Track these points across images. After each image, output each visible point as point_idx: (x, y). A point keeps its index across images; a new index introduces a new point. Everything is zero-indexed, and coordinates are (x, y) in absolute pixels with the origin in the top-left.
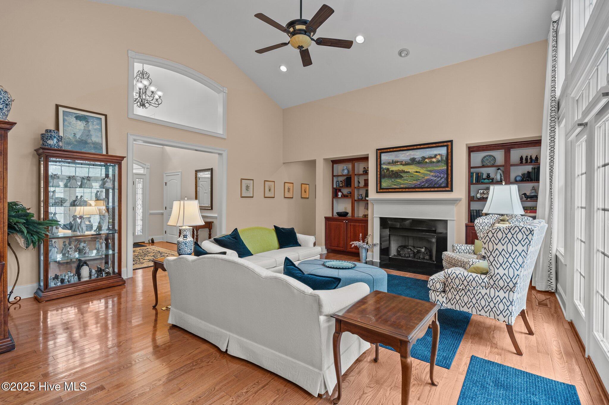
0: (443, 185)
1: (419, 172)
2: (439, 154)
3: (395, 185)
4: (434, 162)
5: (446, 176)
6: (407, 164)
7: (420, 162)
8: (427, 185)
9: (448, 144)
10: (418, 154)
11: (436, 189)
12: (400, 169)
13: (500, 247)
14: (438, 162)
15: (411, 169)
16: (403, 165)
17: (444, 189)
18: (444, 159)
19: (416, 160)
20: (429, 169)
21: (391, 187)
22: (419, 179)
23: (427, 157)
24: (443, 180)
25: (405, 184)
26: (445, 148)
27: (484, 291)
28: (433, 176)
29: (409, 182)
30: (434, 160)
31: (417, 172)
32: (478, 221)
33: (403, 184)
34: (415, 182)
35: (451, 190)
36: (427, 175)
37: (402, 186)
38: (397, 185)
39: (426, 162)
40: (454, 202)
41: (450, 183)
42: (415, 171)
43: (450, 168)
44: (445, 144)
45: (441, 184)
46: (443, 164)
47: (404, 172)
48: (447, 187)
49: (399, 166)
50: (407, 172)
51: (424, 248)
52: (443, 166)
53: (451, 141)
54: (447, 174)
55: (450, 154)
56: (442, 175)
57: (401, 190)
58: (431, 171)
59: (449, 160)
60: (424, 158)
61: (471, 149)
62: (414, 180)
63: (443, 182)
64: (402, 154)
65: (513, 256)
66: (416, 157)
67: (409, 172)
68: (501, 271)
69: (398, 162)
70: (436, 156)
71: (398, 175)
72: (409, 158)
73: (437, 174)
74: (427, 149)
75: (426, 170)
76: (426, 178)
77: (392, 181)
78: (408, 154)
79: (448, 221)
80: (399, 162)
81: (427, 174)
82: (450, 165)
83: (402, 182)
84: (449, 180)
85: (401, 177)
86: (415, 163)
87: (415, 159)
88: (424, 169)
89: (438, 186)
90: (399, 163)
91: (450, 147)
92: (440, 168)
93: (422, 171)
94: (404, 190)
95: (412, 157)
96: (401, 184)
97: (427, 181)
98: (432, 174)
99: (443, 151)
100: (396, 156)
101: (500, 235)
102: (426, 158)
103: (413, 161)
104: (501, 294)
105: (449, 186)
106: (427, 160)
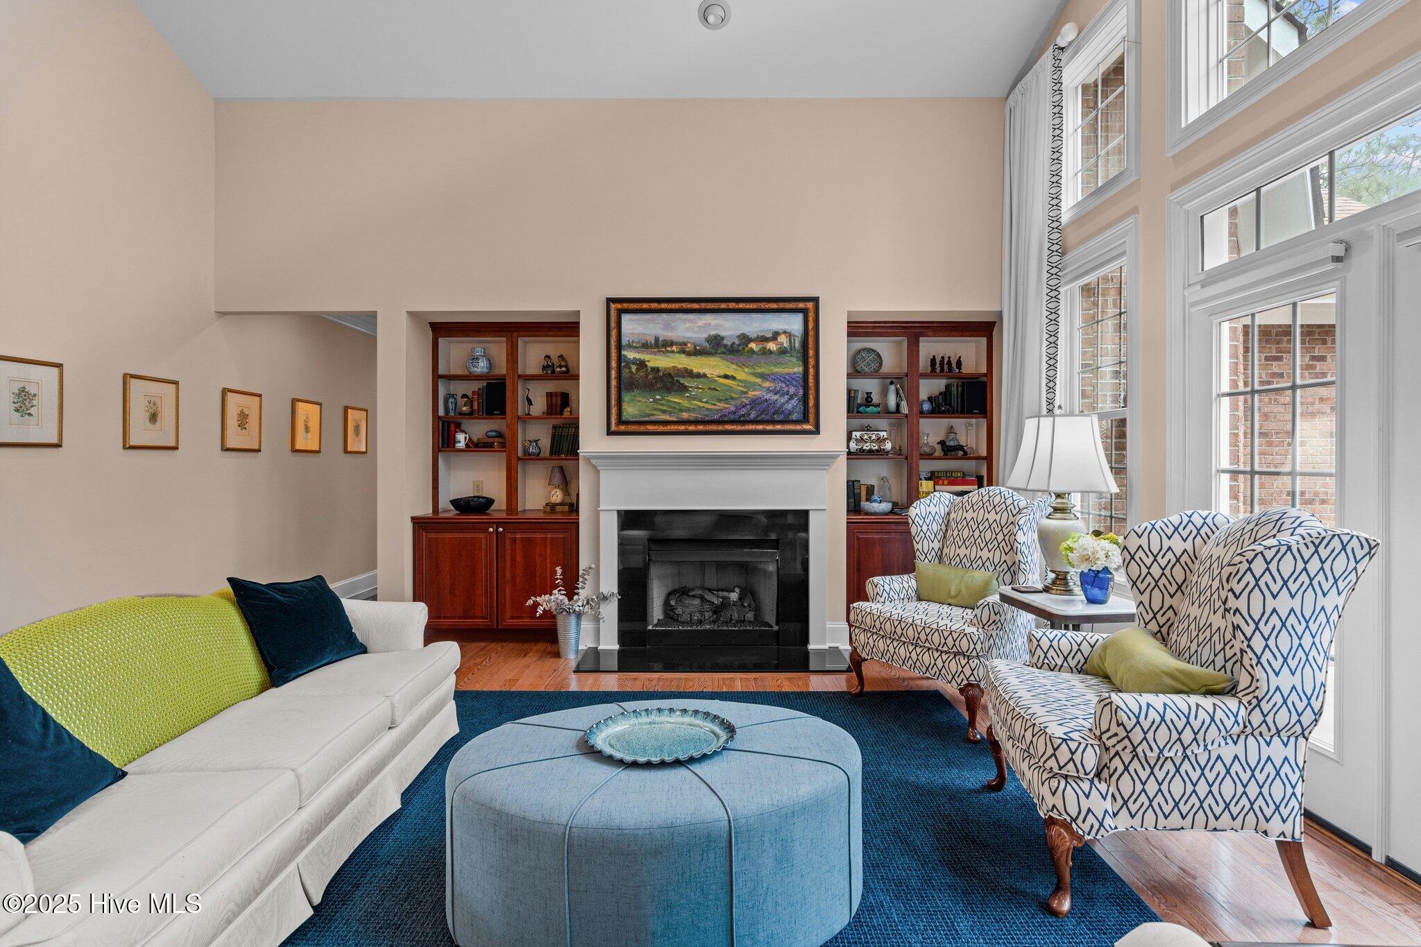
0: (794, 417)
1: (733, 378)
2: (785, 332)
3: (664, 412)
4: (770, 352)
5: (801, 392)
6: (697, 352)
7: (736, 350)
8: (752, 416)
9: (807, 307)
10: (730, 326)
11: (779, 427)
12: (680, 366)
13: (1283, 603)
14: (783, 352)
15: (712, 367)
16: (689, 354)
17: (798, 427)
18: (797, 345)
19: (725, 342)
20: (759, 370)
21: (653, 418)
22: (732, 398)
23: (753, 336)
24: (794, 402)
25: (693, 410)
26: (800, 317)
27: (1228, 752)
28: (768, 390)
29: (707, 406)
30: (772, 346)
31: (726, 377)
33: (688, 410)
34: (722, 405)
35: (817, 431)
36: (752, 386)
37: (685, 416)
38: (671, 413)
39: (752, 351)
40: (822, 461)
41: (812, 411)
42: (721, 373)
43: (811, 371)
44: (801, 305)
45: (790, 413)
46: (794, 360)
47: (689, 374)
48: (805, 419)
49: (677, 356)
50: (699, 376)
51: (737, 590)
52: (794, 366)
53: (816, 300)
54: (806, 387)
55: (811, 333)
56: (792, 390)
57: (682, 428)
58: (763, 376)
59: (808, 349)
60: (745, 339)
61: (856, 329)
62: (720, 401)
63: (794, 407)
64: (685, 321)
66: (723, 333)
67: (705, 376)
68: (1285, 681)
69: (672, 344)
70: (776, 335)
71: (673, 383)
72: (705, 336)
73: (779, 385)
74: (755, 316)
75: (752, 374)
76: (752, 394)
77: (656, 401)
78: (700, 323)
79: (811, 512)
80: (676, 344)
81: (755, 384)
82: (812, 361)
83: (685, 403)
84: (811, 403)
85: (683, 389)
86: (720, 350)
87: (722, 338)
88: (746, 370)
89: (781, 417)
90: (674, 348)
91: (812, 315)
92: (786, 370)
93: (741, 375)
94: (692, 428)
95: (713, 333)
96: (681, 411)
97: (755, 402)
98: (767, 384)
99: (794, 324)
100: (667, 326)
101: (1287, 566)
102: (750, 340)
103: (715, 346)
104: (1277, 751)
105: (812, 417)
106: (753, 345)
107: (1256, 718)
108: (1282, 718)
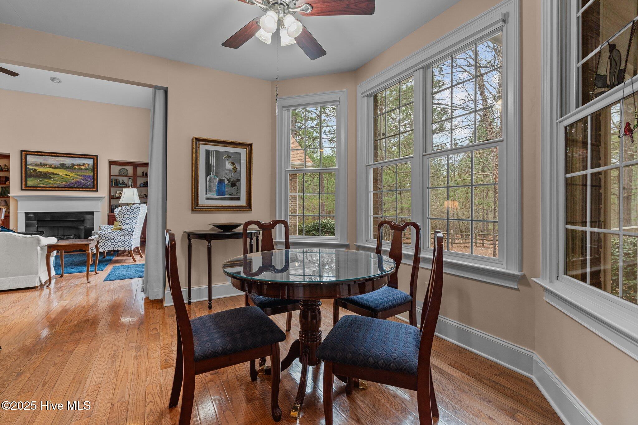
0: (90, 187)
1: (69, 175)
2: (87, 164)
3: (44, 184)
4: (82, 169)
5: (92, 180)
6: (56, 167)
7: (71, 168)
8: (76, 186)
9: (95, 158)
10: (68, 161)
11: (84, 189)
12: (49, 171)
13: (127, 216)
14: (86, 169)
15: (62, 172)
16: (53, 168)
17: (91, 190)
18: (91, 167)
19: (66, 165)
20: (78, 174)
21: (39, 186)
22: (68, 181)
23: (76, 164)
24: (90, 183)
25: (54, 184)
26: (92, 160)
27: (119, 238)
28: (81, 179)
29: (59, 183)
30: (83, 167)
31: (66, 175)
32: (117, 210)
33: (52, 184)
34: (65, 183)
35: (97, 191)
36: (76, 178)
37: (51, 185)
38: (46, 185)
39: (76, 168)
40: (99, 198)
41: (96, 185)
42: (65, 174)
43: (95, 175)
44: (92, 157)
45: (89, 186)
46: (90, 171)
47: (53, 174)
48: (94, 188)
49: (48, 168)
50: (56, 174)
51: (73, 235)
52: (90, 173)
53: (97, 156)
54: (94, 179)
55: (96, 165)
56: (89, 179)
57: (50, 189)
58: (80, 175)
59: (95, 168)
60: (73, 165)
61: (111, 163)
62: (64, 181)
63: (90, 184)
64: (51, 159)
65: (132, 220)
66: (65, 163)
67: (59, 174)
68: (127, 227)
69: (46, 165)
70: (84, 165)
71: (47, 176)
72: (59, 163)
73: (85, 178)
74: (77, 159)
75: (76, 175)
76: (75, 180)
77: (40, 181)
78: (57, 160)
79: (95, 213)
80: (48, 165)
81: (76, 177)
82: (96, 172)
83: (52, 182)
84: (95, 183)
85: (51, 178)
86: (64, 167)
87: (65, 164)
88: (74, 173)
89: (86, 187)
90: (47, 166)
91: (96, 160)
92: (88, 174)
93: (72, 175)
94: (53, 189)
95: (61, 163)
96: (50, 184)
97: (76, 182)
98: (81, 178)
99: (90, 162)
100: (44, 160)
101: (126, 210)
102: (75, 165)
103: (63, 166)
104: (127, 237)
105: (95, 187)
106: (76, 167)
107: (123, 233)
108: (127, 232)
